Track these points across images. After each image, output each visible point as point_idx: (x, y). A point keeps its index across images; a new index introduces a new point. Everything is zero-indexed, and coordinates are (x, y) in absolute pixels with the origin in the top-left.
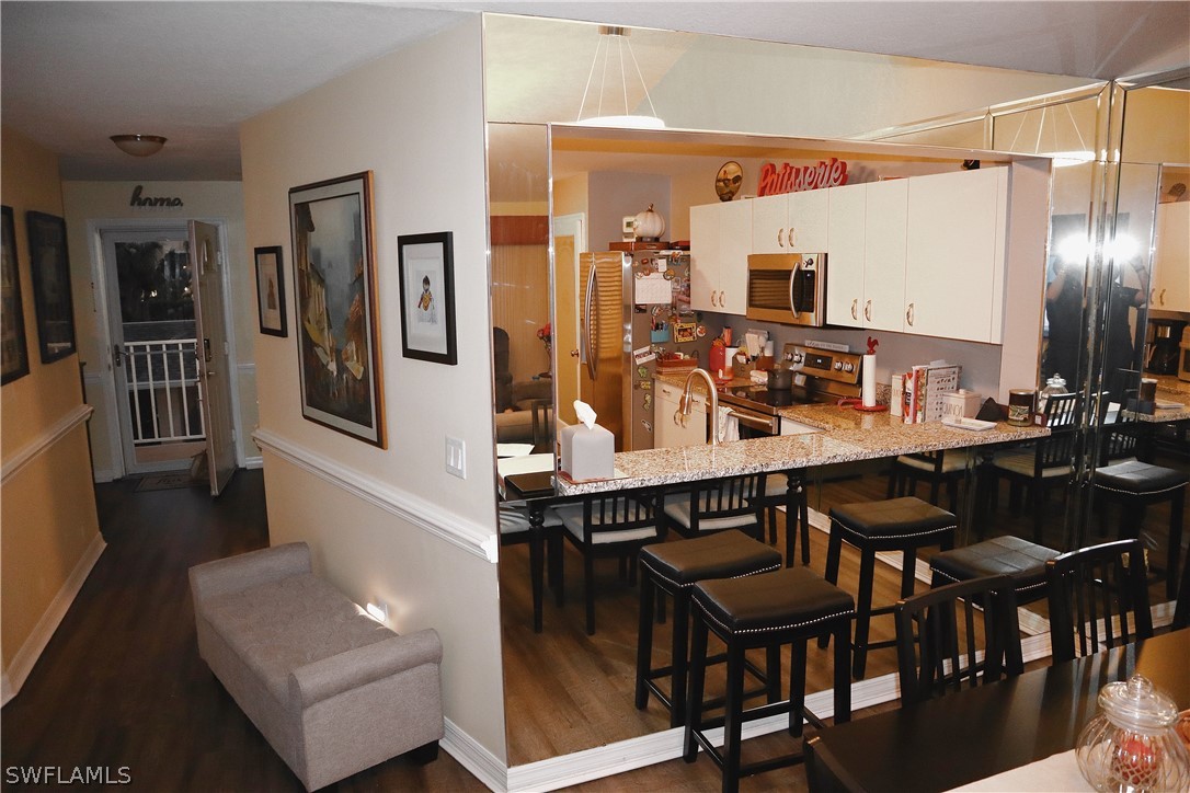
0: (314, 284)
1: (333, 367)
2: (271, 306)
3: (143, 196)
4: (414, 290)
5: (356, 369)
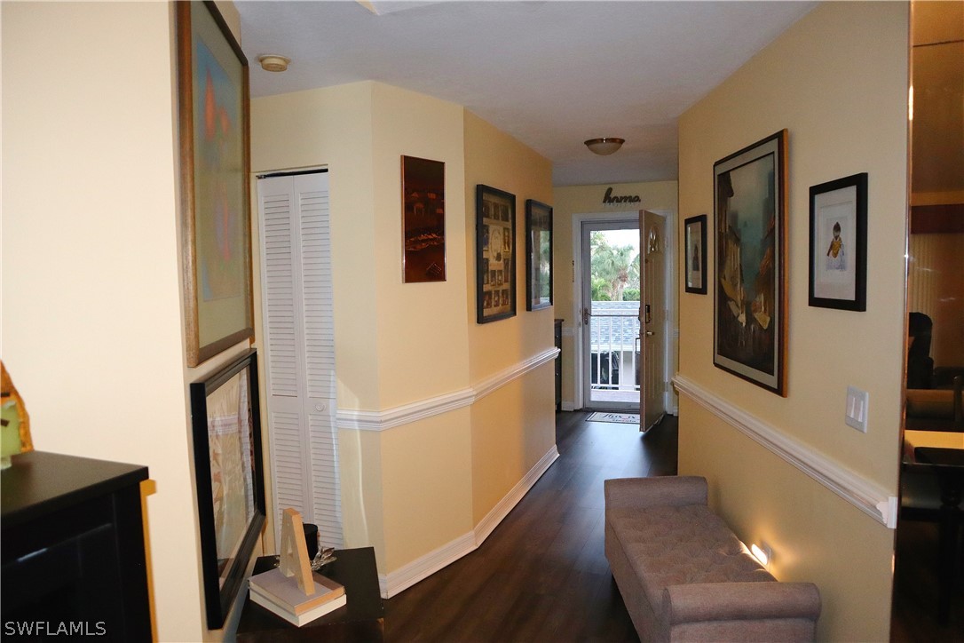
0: (731, 245)
1: (742, 318)
2: (696, 268)
3: (612, 196)
4: (824, 239)
5: (762, 319)
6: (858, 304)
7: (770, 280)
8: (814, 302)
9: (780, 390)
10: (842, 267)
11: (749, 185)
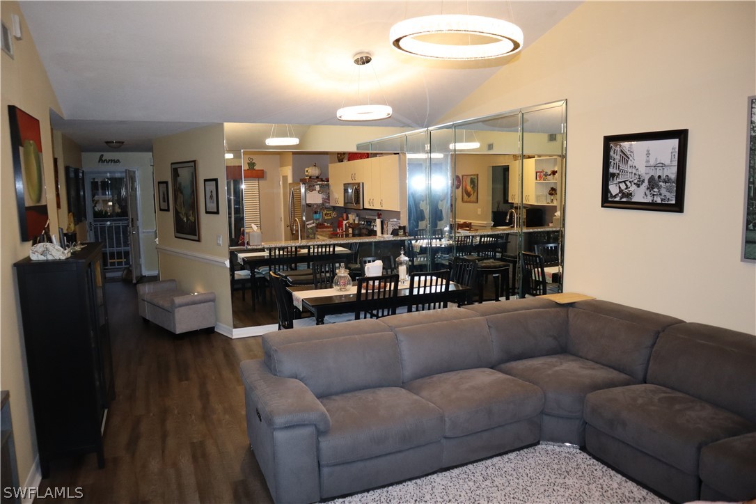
0: (179, 193)
1: (185, 219)
2: (164, 201)
3: (104, 159)
4: (208, 195)
5: (192, 218)
6: (217, 213)
7: (193, 206)
8: (207, 212)
9: (199, 240)
10: (213, 202)
11: (184, 174)
